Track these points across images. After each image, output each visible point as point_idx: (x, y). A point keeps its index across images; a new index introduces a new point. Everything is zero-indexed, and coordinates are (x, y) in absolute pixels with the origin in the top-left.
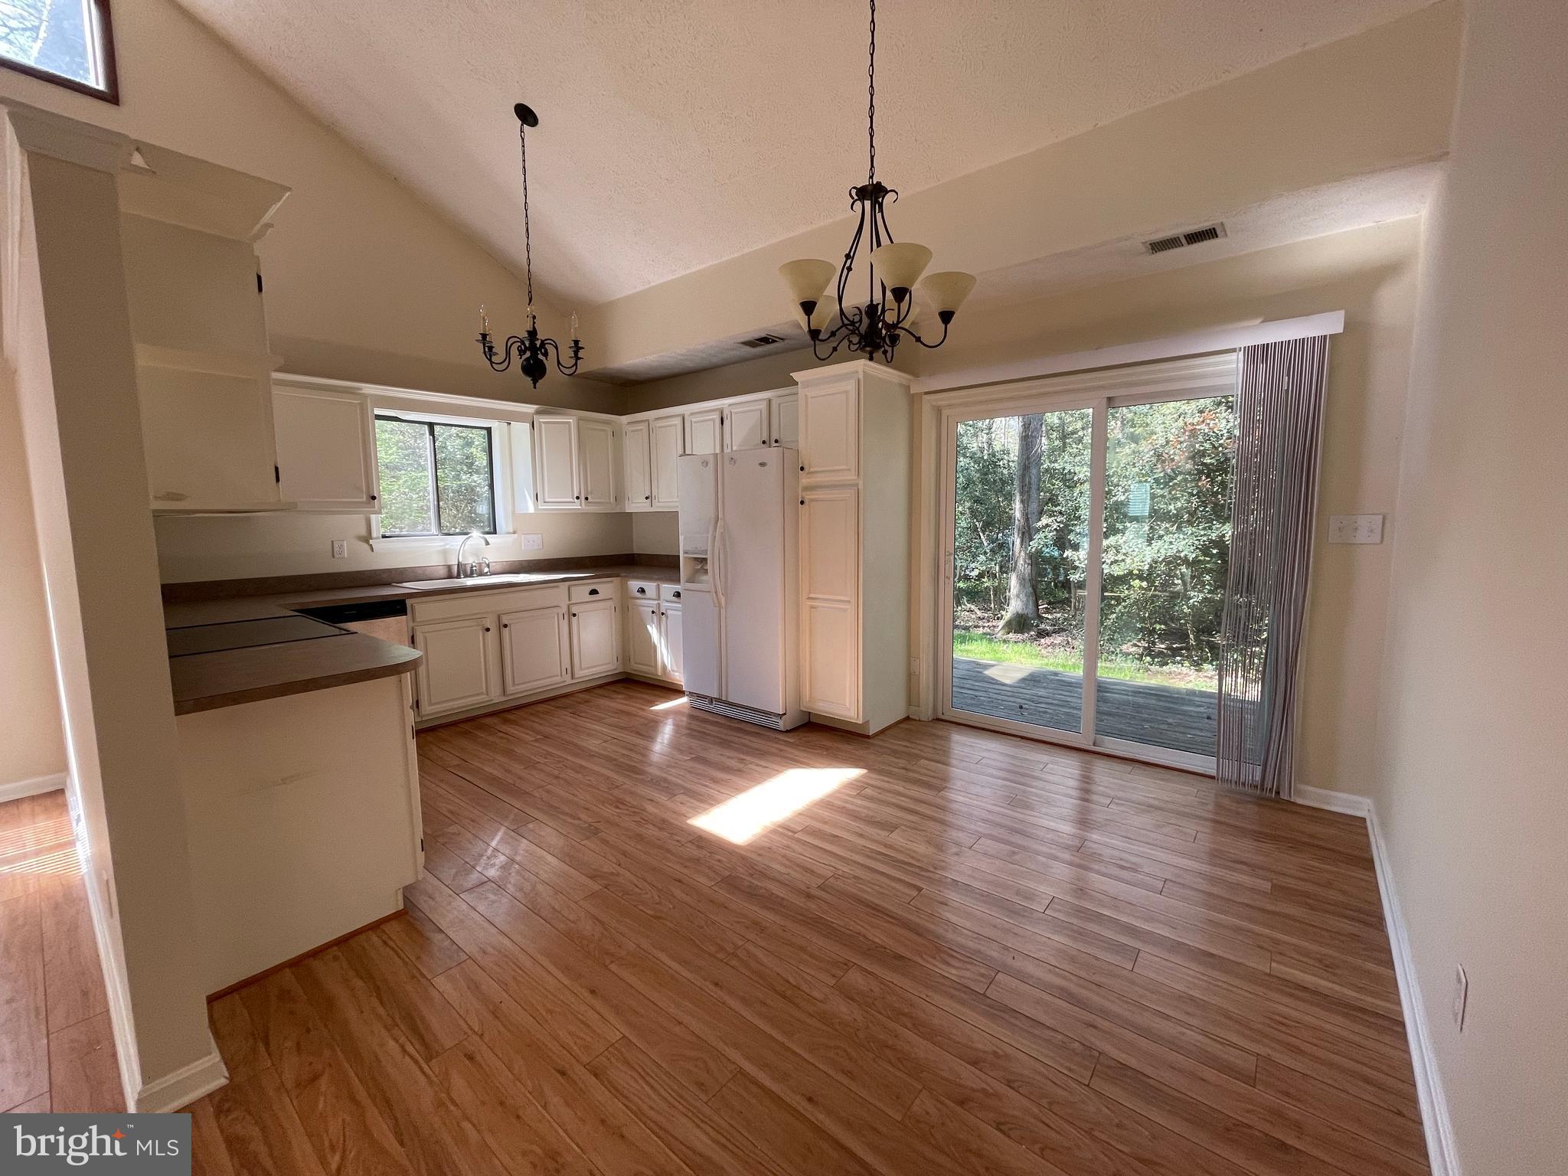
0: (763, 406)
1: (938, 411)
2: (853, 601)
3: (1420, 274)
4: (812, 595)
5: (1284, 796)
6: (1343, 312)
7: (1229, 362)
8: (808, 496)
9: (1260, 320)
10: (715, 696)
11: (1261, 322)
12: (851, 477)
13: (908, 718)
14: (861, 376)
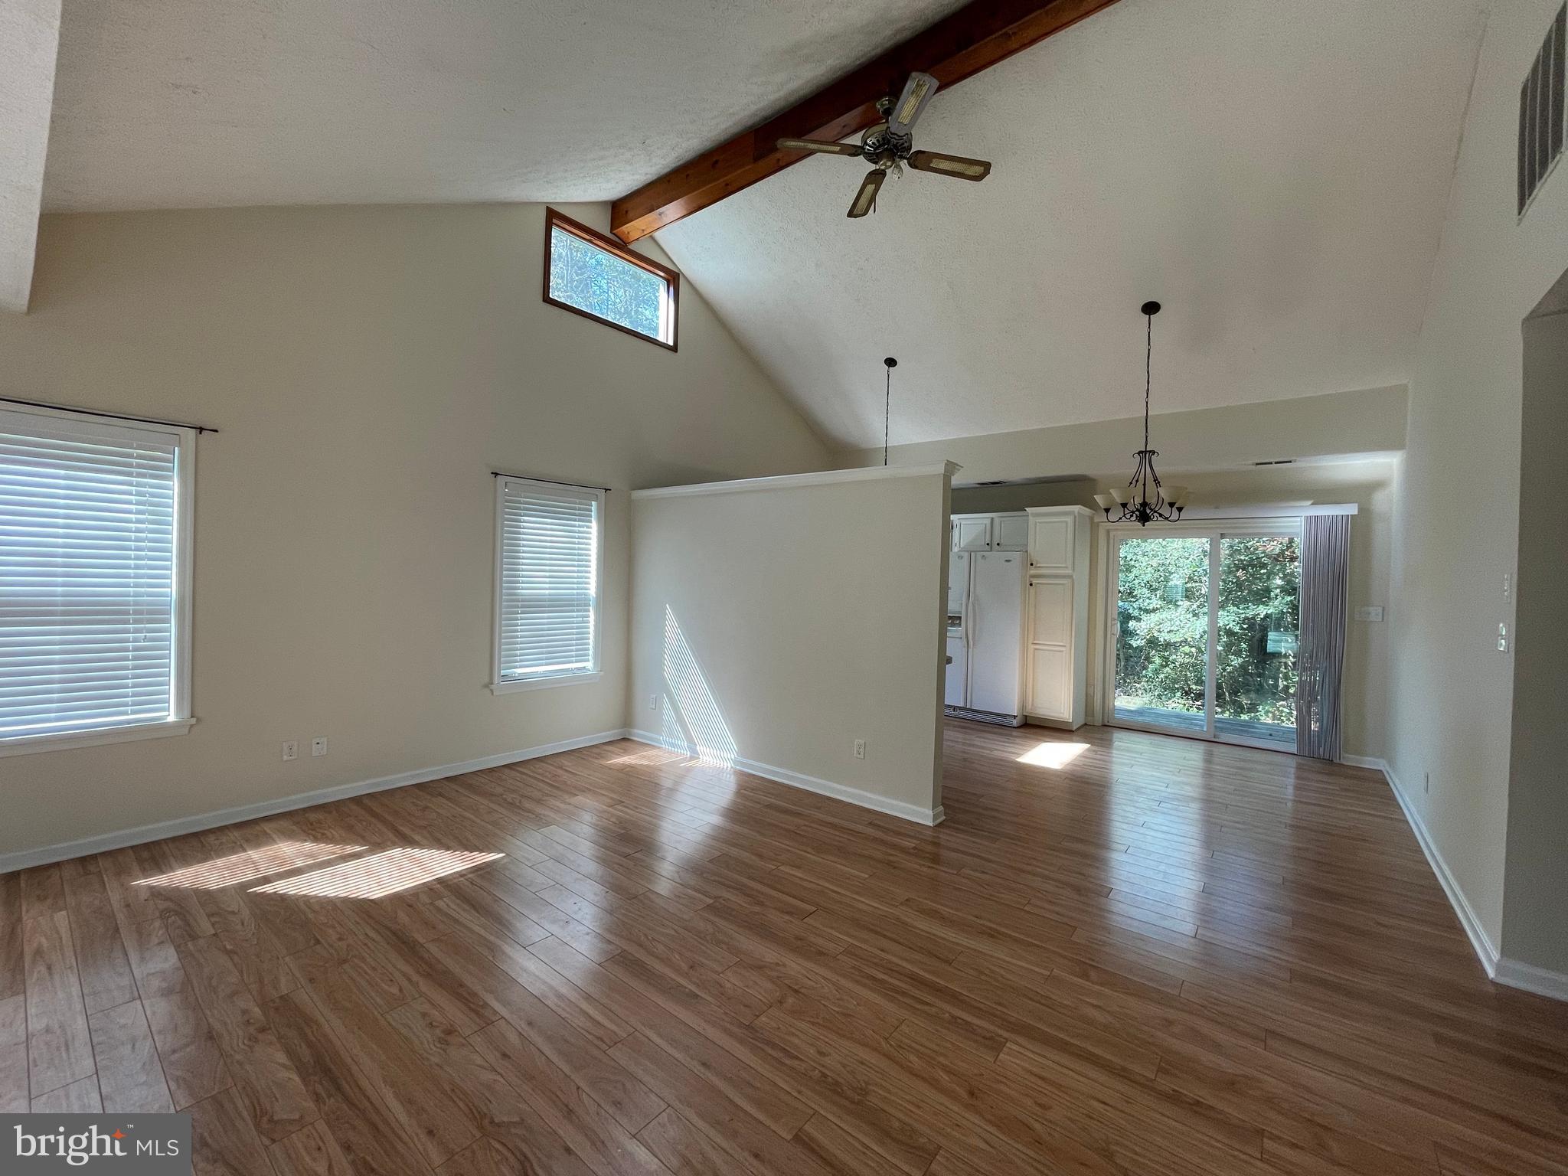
0: (988, 522)
1: (1108, 532)
2: (1068, 645)
3: (1395, 488)
4: (1035, 642)
5: (1337, 761)
6: (1357, 505)
7: (1296, 522)
8: (1034, 581)
9: (1310, 502)
10: (961, 705)
11: (1312, 504)
12: (1069, 571)
13: (1086, 724)
14: (1076, 514)
